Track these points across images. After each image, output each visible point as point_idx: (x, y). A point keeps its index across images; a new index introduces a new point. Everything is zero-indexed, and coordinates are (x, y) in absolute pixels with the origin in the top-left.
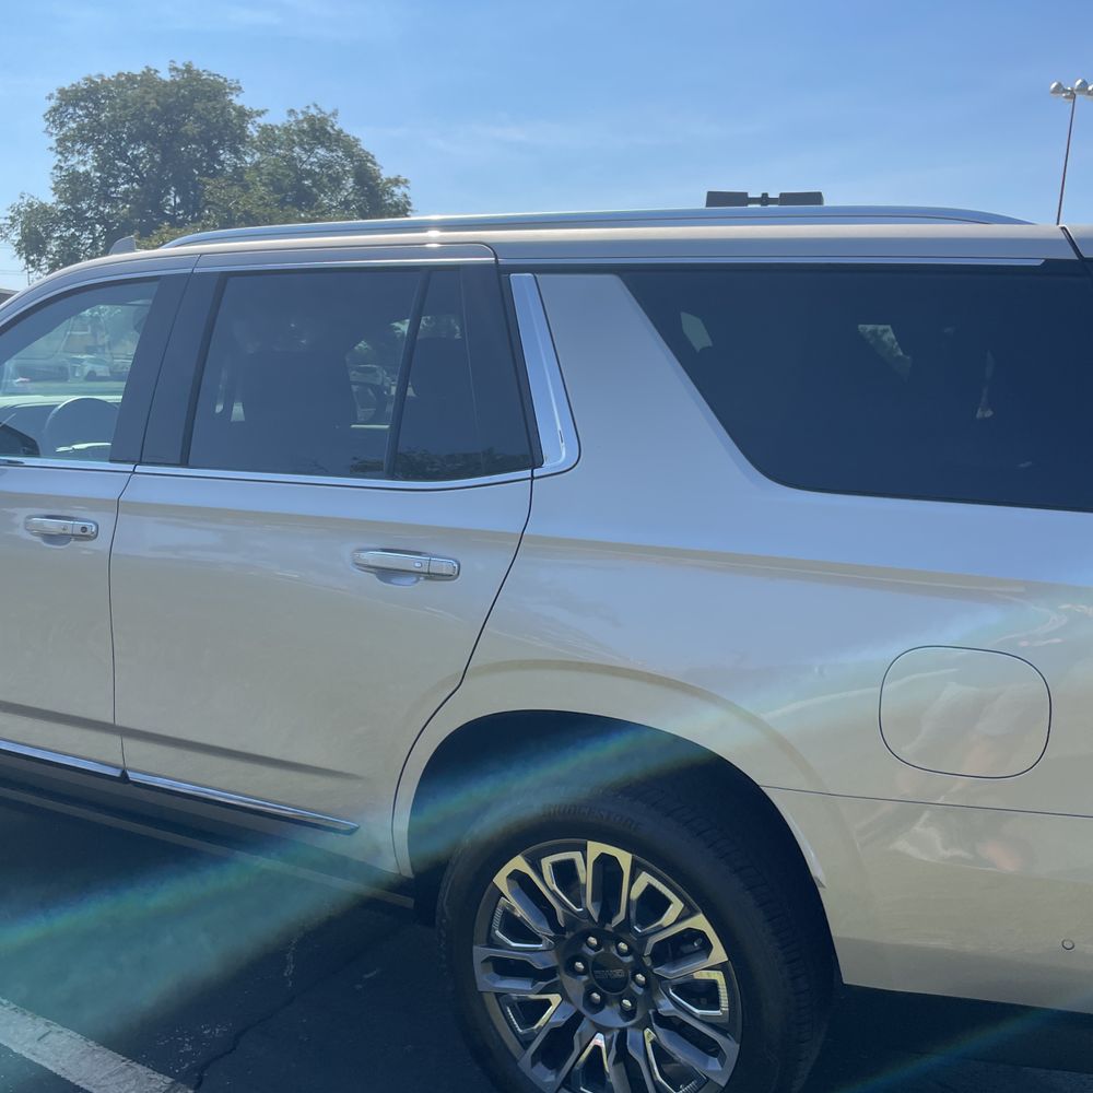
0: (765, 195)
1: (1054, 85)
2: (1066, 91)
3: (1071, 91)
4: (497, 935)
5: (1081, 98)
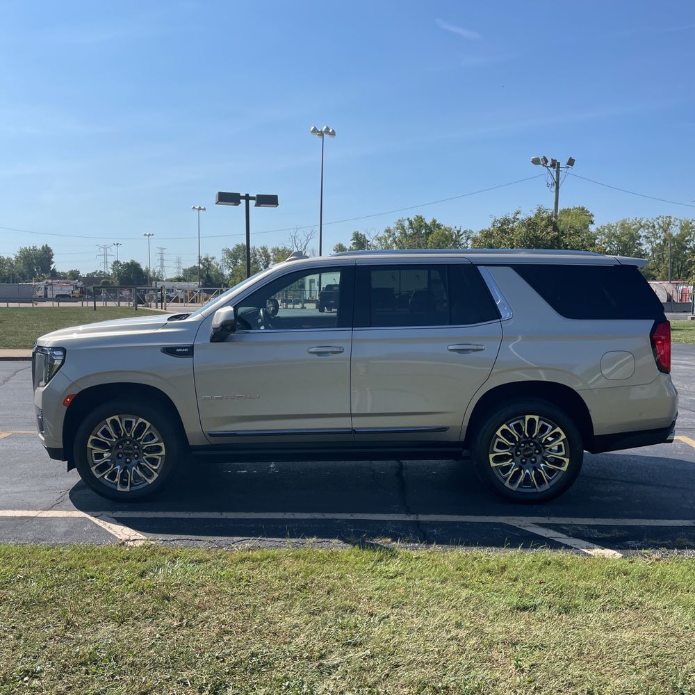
0: (247, 195)
1: (312, 128)
2: (318, 132)
3: (321, 132)
4: (495, 449)
5: (326, 136)
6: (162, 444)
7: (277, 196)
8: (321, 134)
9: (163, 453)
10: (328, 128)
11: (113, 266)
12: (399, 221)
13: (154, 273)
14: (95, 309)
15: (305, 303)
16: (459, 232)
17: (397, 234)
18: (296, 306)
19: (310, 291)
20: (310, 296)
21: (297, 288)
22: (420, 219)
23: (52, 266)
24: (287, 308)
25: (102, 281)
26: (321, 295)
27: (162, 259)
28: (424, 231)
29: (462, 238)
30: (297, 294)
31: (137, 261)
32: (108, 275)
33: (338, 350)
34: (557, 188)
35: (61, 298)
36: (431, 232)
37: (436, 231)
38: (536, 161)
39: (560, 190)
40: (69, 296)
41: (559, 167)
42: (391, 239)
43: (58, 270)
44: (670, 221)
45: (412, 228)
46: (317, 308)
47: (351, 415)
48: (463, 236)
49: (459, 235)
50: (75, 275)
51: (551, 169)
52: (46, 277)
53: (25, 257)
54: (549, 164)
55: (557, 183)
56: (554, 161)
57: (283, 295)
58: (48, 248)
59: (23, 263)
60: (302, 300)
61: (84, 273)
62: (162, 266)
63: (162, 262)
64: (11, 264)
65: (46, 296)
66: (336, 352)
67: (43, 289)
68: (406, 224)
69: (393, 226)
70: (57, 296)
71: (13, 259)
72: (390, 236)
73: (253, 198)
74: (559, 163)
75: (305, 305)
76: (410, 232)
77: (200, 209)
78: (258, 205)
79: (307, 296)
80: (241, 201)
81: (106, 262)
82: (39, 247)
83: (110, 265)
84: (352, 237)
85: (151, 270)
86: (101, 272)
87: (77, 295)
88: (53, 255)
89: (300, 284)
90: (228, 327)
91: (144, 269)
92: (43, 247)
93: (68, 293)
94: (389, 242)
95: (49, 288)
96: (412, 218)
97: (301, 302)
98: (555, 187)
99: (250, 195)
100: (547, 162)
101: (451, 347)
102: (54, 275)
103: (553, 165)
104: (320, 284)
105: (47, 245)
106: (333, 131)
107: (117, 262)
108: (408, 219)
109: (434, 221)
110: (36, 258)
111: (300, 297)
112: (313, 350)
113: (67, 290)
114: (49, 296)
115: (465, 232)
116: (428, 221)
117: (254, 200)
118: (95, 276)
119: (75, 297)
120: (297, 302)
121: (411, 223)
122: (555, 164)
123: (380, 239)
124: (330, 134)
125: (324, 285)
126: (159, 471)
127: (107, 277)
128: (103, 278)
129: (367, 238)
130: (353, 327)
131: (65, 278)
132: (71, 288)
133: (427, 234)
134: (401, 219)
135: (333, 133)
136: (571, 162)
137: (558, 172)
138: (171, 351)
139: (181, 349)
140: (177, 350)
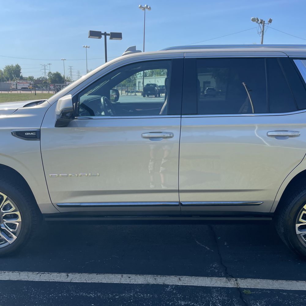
0: (105, 33)
1: (140, 6)
2: (143, 7)
3: (144, 8)
4: (301, 220)
5: (146, 10)
6: (18, 213)
7: (121, 33)
8: (144, 9)
9: (20, 219)
10: (147, 6)
11: (48, 74)
13: (67, 78)
14: (36, 95)
15: (136, 92)
18: (132, 94)
19: (139, 87)
20: (139, 89)
21: (133, 86)
23: (21, 74)
24: (128, 95)
25: (43, 82)
26: (144, 89)
27: (71, 72)
30: (132, 88)
31: (59, 72)
32: (47, 79)
33: (168, 136)
34: (263, 34)
35: (24, 89)
38: (253, 20)
40: (27, 88)
41: (264, 24)
43: (23, 76)
46: (142, 95)
47: (179, 191)
50: (31, 78)
51: (260, 24)
52: (18, 79)
53: (8, 70)
54: (259, 22)
55: (263, 32)
56: (262, 20)
57: (126, 89)
58: (19, 66)
59: (8, 72)
60: (135, 91)
61: (36, 78)
62: (71, 75)
63: (71, 73)
64: (2, 73)
65: (17, 88)
66: (167, 137)
67: (15, 85)
70: (22, 88)
71: (3, 71)
73: (108, 35)
74: (264, 21)
75: (137, 94)
77: (87, 47)
78: (111, 38)
79: (137, 89)
80: (102, 36)
81: (45, 73)
82: (14, 65)
83: (47, 74)
85: (66, 77)
86: (43, 77)
87: (31, 88)
88: (21, 69)
89: (134, 84)
90: (68, 115)
91: (62, 76)
92: (16, 65)
93: (27, 87)
95: (18, 84)
97: (134, 92)
98: (262, 34)
99: (107, 33)
100: (258, 20)
101: (270, 134)
102: (22, 78)
103: (261, 23)
104: (143, 83)
105: (18, 65)
106: (150, 7)
107: (50, 73)
110: (13, 71)
111: (134, 90)
112: (146, 135)
113: (26, 85)
114: (18, 88)
117: (109, 35)
118: (41, 79)
119: (30, 89)
120: (132, 92)
122: (262, 22)
124: (148, 9)
125: (145, 84)
126: (18, 234)
127: (46, 80)
128: (44, 80)
130: (181, 115)
131: (27, 80)
132: (28, 85)
135: (150, 8)
136: (270, 21)
137: (263, 26)
138: (20, 134)
139: (29, 133)
140: (26, 133)
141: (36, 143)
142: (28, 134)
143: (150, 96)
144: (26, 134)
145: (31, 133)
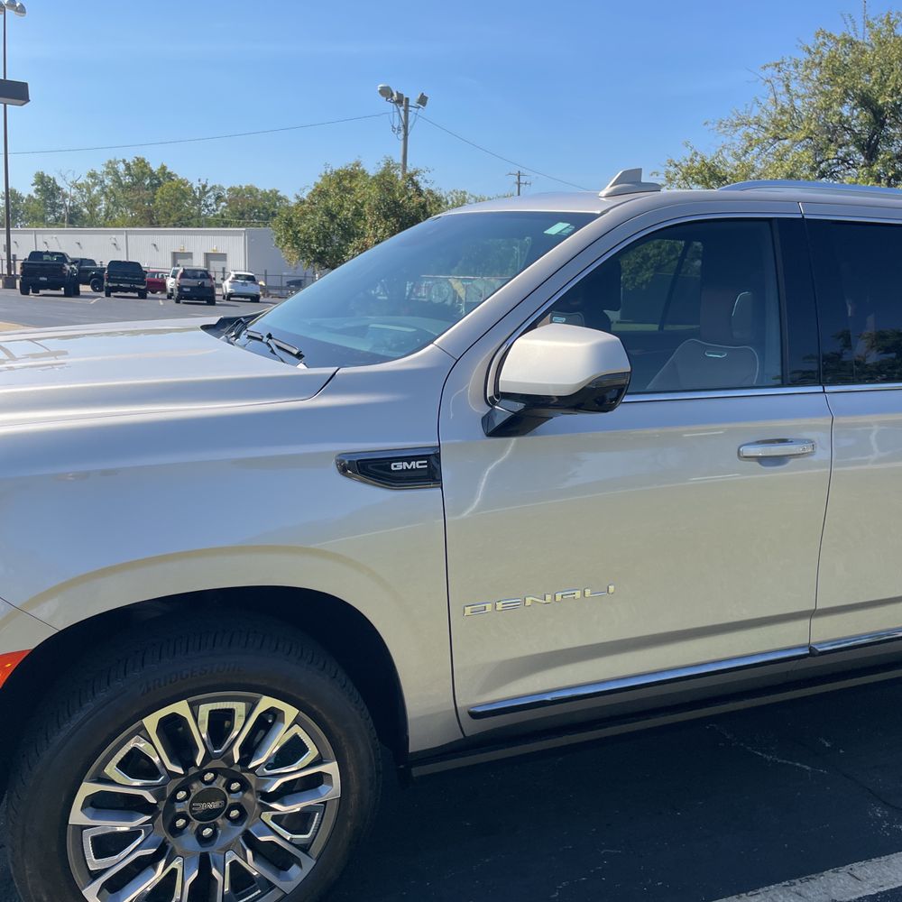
6: (329, 767)
12: (110, 162)
16: (204, 187)
17: (108, 182)
22: (141, 163)
26: (25, 267)
28: (148, 182)
29: (210, 197)
34: (406, 135)
36: (160, 184)
37: (167, 184)
39: (409, 137)
41: (407, 106)
42: (97, 188)
44: (464, 198)
45: (130, 174)
48: (211, 194)
49: (204, 191)
54: (394, 99)
55: (405, 127)
68: (121, 168)
69: (100, 169)
72: (95, 184)
74: (407, 99)
76: (128, 180)
84: (33, 180)
94: (95, 192)
96: (130, 160)
98: (403, 133)
108: (124, 161)
109: (164, 168)
115: (213, 188)
116: (155, 167)
121: (128, 167)
122: (401, 100)
123: (79, 187)
126: (316, 849)
129: (60, 183)
133: (154, 187)
134: (113, 160)
135: (21, 10)
136: (423, 100)
137: (406, 111)
138: (374, 469)
139: (405, 464)
140: (393, 465)
141: (428, 495)
142: (400, 466)
143: (42, 292)
144: (393, 468)
145: (413, 463)
